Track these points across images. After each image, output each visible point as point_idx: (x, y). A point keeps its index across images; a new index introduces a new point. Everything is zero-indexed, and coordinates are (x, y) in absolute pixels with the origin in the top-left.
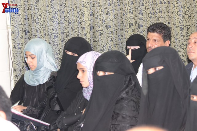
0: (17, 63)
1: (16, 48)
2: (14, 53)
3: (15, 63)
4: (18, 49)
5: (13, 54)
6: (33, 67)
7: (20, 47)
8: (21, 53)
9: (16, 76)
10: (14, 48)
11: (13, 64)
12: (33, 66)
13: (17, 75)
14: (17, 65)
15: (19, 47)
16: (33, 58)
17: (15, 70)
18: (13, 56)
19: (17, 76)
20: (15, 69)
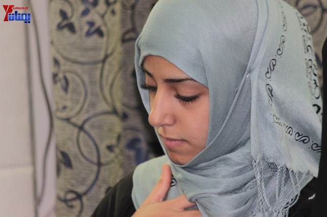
0: (79, 121)
1: (71, 28)
2: (62, 61)
3: (68, 120)
4: (88, 34)
5: (56, 62)
6: (185, 147)
7: (99, 22)
8: (104, 61)
9: (70, 196)
10: (60, 27)
11: (57, 123)
12: (183, 140)
13: (81, 189)
14: (81, 128)
15: (91, 24)
16: (186, 100)
17: (65, 160)
18: (55, 76)
19: (79, 196)
20: (64, 154)
